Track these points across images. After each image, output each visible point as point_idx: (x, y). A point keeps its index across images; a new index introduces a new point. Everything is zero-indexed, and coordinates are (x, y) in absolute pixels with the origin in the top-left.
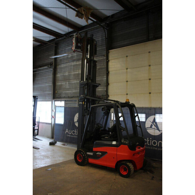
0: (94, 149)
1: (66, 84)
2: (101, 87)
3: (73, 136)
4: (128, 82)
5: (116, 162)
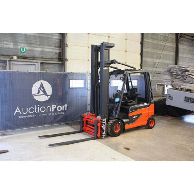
0: (130, 115)
2: (49, 47)
3: (31, 116)
4: (90, 48)
5: (148, 119)
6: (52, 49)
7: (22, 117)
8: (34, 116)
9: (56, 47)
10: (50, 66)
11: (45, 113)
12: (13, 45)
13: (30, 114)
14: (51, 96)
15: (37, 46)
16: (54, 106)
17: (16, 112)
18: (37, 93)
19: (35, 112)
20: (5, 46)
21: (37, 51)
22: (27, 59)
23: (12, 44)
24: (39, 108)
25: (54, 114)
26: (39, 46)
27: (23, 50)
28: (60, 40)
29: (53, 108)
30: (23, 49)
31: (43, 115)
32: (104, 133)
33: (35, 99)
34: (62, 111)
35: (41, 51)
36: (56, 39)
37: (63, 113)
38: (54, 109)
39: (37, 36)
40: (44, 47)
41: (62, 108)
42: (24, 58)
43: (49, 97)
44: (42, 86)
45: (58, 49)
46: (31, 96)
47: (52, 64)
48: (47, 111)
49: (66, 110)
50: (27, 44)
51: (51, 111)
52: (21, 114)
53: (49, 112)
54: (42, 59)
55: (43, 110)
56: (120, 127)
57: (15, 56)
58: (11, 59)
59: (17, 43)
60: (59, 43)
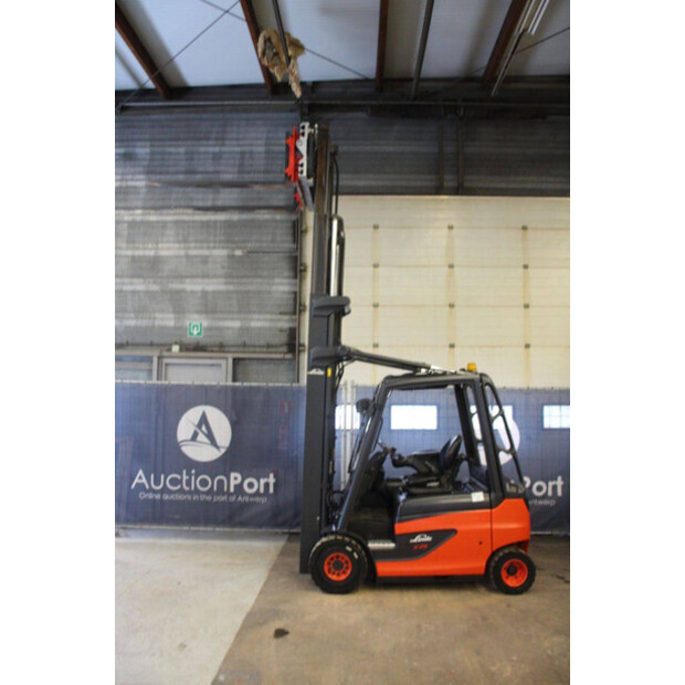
0: (400, 528)
2: (262, 316)
3: (172, 497)
4: (380, 308)
5: (490, 553)
6: (271, 320)
7: (151, 496)
8: (180, 497)
9: (281, 313)
10: (265, 367)
11: (210, 492)
12: (175, 318)
13: (171, 492)
14: (229, 449)
15: (231, 316)
16: (235, 478)
17: (137, 484)
19: (182, 485)
20: (158, 323)
21: (228, 328)
22: (205, 351)
23: (172, 316)
24: (193, 478)
25: (234, 498)
26: (235, 316)
27: (195, 328)
28: (295, 293)
29: (233, 483)
30: (196, 325)
31: (203, 497)
34: (257, 493)
35: (241, 329)
36: (283, 292)
37: (264, 500)
39: (232, 292)
40: (250, 316)
41: (258, 485)
42: (198, 348)
43: (223, 451)
44: (204, 420)
45: (287, 320)
46: (177, 446)
47: (269, 362)
48: (215, 488)
49: (271, 490)
50: (206, 312)
51: (225, 489)
52: (147, 487)
53: (220, 491)
54: (242, 349)
55: (204, 483)
56: (350, 565)
57: (176, 343)
58: (166, 354)
59: (184, 313)
60: (291, 302)
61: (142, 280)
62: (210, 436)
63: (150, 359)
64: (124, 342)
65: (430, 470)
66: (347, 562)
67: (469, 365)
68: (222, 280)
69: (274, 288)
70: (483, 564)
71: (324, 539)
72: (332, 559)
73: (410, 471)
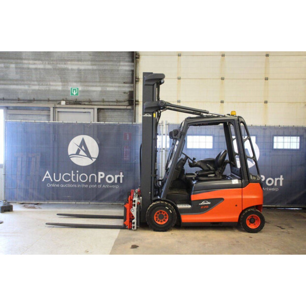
0: (194, 197)
1: (7, 67)
2: (114, 85)
3: (65, 186)
4: (181, 80)
5: (241, 211)
6: (119, 87)
7: (54, 185)
8: (70, 186)
9: (124, 83)
10: (115, 114)
11: (87, 183)
12: (62, 85)
13: (65, 183)
14: (98, 159)
15: (95, 84)
16: (101, 175)
17: (46, 178)
18: (75, 153)
19: (71, 179)
20: (52, 88)
21: (94, 91)
22: (80, 104)
23: (60, 84)
24: (77, 175)
25: (100, 186)
26: (98, 84)
27: (75, 91)
28: (133, 71)
29: (100, 177)
30: (75, 89)
31: (83, 186)
32: (135, 221)
33: (72, 162)
34: (113, 183)
35: (101, 92)
36: (126, 70)
37: (117, 187)
38: (101, 179)
39: (96, 70)
40: (107, 84)
41: (114, 179)
42: (77, 102)
43: (94, 160)
44: (83, 143)
45: (128, 87)
46: (67, 158)
47: (118, 111)
48: (90, 181)
49: (121, 182)
50: (81, 82)
51: (96, 181)
52: (52, 180)
53: (93, 182)
54: (102, 104)
55: (84, 178)
56: (168, 216)
57: (63, 100)
58: (58, 106)
59: (67, 82)
60: (130, 76)
61: (41, 62)
62: (87, 151)
63: (48, 109)
64: (32, 98)
65: (210, 169)
66: (166, 215)
67: (232, 112)
68: (90, 63)
69: (120, 68)
70: (238, 217)
71: (154, 203)
72: (158, 213)
73: (199, 169)
